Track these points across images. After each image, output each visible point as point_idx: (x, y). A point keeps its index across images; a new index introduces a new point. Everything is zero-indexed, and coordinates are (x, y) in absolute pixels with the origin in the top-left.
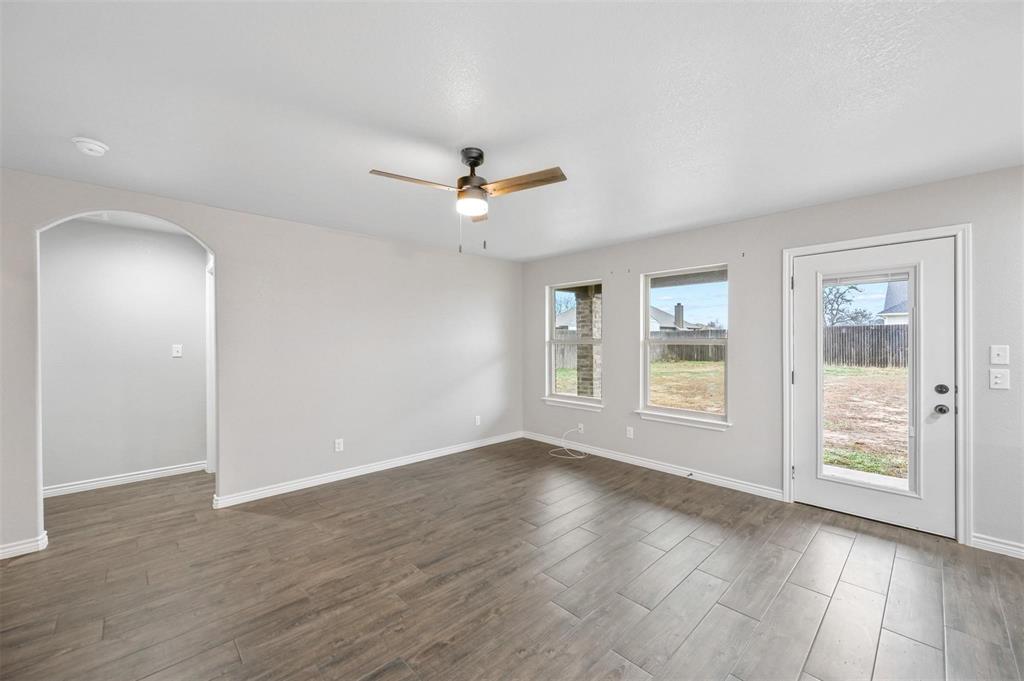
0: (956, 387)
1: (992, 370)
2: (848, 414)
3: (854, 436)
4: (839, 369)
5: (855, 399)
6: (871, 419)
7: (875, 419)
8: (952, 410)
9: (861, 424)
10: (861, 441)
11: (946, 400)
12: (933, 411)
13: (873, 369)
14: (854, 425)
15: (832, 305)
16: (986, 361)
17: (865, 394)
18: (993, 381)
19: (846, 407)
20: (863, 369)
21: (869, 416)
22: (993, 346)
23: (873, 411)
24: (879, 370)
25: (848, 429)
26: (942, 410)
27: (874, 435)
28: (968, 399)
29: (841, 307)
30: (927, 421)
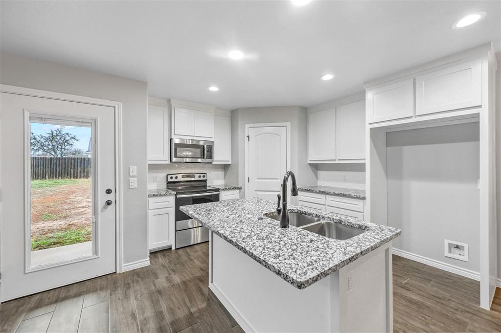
0: (115, 189)
1: (130, 179)
2: (66, 207)
3: (68, 221)
4: (63, 182)
5: (71, 197)
6: (79, 208)
7: (81, 207)
8: (114, 202)
9: (73, 212)
10: (72, 223)
11: (111, 197)
12: (105, 204)
13: (82, 180)
14: (69, 213)
15: (61, 146)
16: (128, 175)
17: (77, 194)
18: (131, 184)
19: (66, 203)
20: (77, 180)
21: (78, 206)
22: (131, 167)
23: (81, 202)
24: (86, 180)
25: (65, 217)
26: (108, 203)
27: (79, 217)
28: (121, 196)
29: (67, 148)
30: (102, 211)
